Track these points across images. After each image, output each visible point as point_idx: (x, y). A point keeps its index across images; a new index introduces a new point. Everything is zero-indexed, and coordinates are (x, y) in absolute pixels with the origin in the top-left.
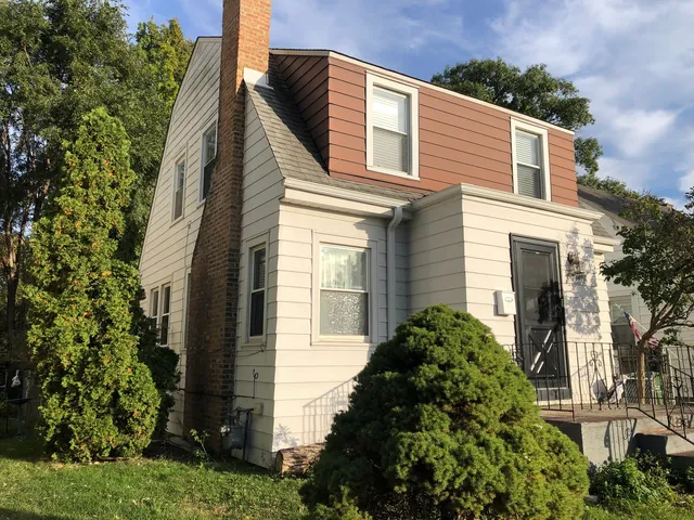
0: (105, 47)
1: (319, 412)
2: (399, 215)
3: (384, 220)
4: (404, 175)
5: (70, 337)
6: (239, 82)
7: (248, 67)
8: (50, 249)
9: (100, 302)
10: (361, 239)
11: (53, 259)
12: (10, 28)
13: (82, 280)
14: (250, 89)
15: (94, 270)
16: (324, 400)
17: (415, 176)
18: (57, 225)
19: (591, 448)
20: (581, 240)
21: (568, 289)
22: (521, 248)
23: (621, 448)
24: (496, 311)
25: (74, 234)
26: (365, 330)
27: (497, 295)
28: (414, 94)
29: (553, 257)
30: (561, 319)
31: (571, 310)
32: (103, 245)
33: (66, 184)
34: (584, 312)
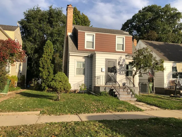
0: (59, 19)
2: (90, 56)
3: (88, 57)
4: (92, 49)
5: (45, 75)
7: (69, 32)
9: (49, 70)
10: (84, 60)
11: (42, 64)
12: (42, 19)
13: (46, 67)
14: (68, 36)
15: (48, 65)
17: (94, 49)
18: (43, 59)
19: (102, 90)
20: (122, 59)
21: (118, 67)
22: (108, 61)
23: (108, 91)
24: (102, 71)
25: (45, 60)
26: (84, 74)
27: (102, 69)
28: (95, 34)
29: (115, 62)
30: (116, 72)
31: (118, 71)
32: (49, 62)
33: (44, 53)
34: (121, 71)
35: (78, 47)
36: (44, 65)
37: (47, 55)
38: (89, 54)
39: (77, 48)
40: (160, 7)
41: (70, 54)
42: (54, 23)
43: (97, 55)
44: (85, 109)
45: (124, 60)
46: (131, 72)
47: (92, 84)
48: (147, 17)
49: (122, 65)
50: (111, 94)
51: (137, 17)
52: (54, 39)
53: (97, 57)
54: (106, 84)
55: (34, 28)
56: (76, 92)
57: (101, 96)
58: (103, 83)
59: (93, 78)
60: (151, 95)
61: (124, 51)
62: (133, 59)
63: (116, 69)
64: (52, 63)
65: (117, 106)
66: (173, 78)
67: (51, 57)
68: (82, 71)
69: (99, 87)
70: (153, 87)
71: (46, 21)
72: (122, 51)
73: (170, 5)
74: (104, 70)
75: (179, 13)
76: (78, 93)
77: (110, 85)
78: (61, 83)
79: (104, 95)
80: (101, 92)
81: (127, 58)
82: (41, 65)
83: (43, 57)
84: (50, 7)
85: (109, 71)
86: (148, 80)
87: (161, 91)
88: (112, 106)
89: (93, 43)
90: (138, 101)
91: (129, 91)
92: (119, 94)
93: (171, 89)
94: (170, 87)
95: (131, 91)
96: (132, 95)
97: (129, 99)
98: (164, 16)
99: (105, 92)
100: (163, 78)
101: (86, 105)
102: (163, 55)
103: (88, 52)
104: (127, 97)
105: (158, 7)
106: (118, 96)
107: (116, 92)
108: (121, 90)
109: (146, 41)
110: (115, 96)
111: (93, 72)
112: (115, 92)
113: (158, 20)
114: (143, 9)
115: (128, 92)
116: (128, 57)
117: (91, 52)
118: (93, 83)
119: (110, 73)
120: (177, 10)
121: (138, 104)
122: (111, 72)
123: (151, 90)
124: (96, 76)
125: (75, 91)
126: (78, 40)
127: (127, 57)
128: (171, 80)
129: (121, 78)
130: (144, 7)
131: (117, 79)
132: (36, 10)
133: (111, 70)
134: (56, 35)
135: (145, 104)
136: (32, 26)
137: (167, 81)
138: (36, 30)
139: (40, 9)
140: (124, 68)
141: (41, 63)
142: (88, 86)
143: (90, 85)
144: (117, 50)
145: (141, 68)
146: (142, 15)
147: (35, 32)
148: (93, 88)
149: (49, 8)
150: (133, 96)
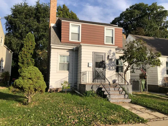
1: (58, 83)
2: (75, 49)
3: (72, 50)
4: (78, 41)
6: (50, 26)
7: (52, 23)
8: (21, 57)
10: (68, 54)
11: (22, 58)
12: (28, 14)
13: (25, 62)
14: (51, 27)
15: (28, 60)
16: (59, 81)
17: (80, 41)
18: (22, 53)
19: (88, 89)
20: (112, 52)
21: (107, 62)
22: (96, 55)
23: (95, 89)
24: (88, 66)
25: (25, 54)
26: (68, 70)
27: (88, 63)
28: (81, 25)
29: (104, 56)
30: (105, 68)
31: (107, 66)
32: (29, 56)
33: (23, 46)
34: (111, 66)
35: (62, 38)
36: (23, 60)
37: (28, 48)
38: (74, 47)
39: (60, 40)
40: (147, 5)
41: (52, 47)
42: (41, 19)
43: (83, 47)
44: (60, 121)
45: (114, 54)
46: (122, 68)
47: (77, 81)
48: (134, 15)
49: (111, 59)
50: (99, 94)
51: (125, 14)
52: (40, 35)
53: (82, 50)
54: (93, 82)
55: (20, 24)
56: (59, 91)
57: (87, 97)
58: (90, 80)
59: (79, 75)
60: (144, 93)
61: (114, 44)
62: (124, 53)
63: (105, 64)
64: (32, 57)
65: (107, 113)
66: (167, 74)
67: (32, 51)
68: (66, 67)
69: (84, 86)
70: (145, 84)
71: (33, 17)
72: (112, 44)
73: (157, 3)
74: (91, 65)
75: (166, 11)
76: (60, 92)
77: (98, 82)
78: (30, 81)
79: (90, 95)
80: (87, 92)
81: (117, 52)
82: (20, 60)
83: (22, 51)
84: (38, 3)
85: (96, 67)
86: (140, 77)
87: (154, 89)
88: (101, 114)
89: (79, 34)
90: (132, 103)
91: (121, 89)
92: (109, 94)
93: (166, 86)
94: (165, 84)
95: (123, 90)
96: (125, 95)
97: (121, 100)
98: (151, 13)
99: (92, 91)
100: (157, 75)
101: (62, 113)
102: (156, 50)
103: (73, 45)
104: (119, 98)
105: (145, 5)
106: (108, 96)
107: (106, 92)
108: (112, 89)
109: (136, 36)
110: (105, 96)
111: (79, 67)
112: (104, 92)
113: (145, 18)
114: (130, 8)
115: (120, 91)
116: (119, 51)
117: (76, 45)
118: (79, 80)
119: (98, 69)
120: (164, 8)
121: (135, 109)
122: (100, 67)
123: (144, 88)
124: (82, 71)
125: (57, 90)
126: (62, 31)
127: (117, 50)
128: (165, 77)
129: (110, 74)
130: (131, 6)
131: (106, 76)
132: (23, 5)
133: (99, 64)
134: (42, 30)
135: (143, 108)
136: (18, 22)
137: (161, 78)
138: (22, 26)
139: (27, 4)
140: (114, 62)
141: (20, 58)
142: (73, 83)
143: (75, 82)
144: (105, 43)
145: (133, 62)
146: (130, 12)
147: (21, 27)
148: (78, 86)
149: (36, 3)
150: (127, 96)
